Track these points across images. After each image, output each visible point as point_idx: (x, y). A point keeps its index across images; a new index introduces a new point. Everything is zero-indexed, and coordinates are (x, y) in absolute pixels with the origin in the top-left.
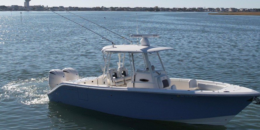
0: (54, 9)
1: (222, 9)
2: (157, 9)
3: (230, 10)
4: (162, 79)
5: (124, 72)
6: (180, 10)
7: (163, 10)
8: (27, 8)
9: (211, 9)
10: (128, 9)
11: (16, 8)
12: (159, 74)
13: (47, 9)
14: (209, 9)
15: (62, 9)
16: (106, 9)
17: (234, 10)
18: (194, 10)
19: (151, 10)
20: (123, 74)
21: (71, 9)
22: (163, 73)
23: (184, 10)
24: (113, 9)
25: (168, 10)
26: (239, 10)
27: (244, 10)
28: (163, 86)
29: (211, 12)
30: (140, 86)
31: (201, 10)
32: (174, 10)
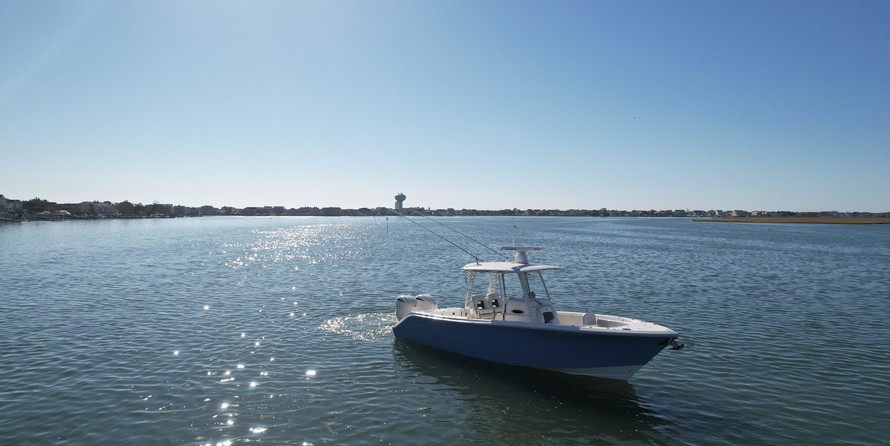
0: (439, 213)
1: (720, 212)
2: (605, 213)
3: (734, 214)
4: (543, 310)
5: (496, 301)
6: (644, 214)
7: (616, 214)
8: (400, 212)
9: (699, 213)
10: (556, 213)
11: (383, 212)
12: (540, 303)
13: (430, 213)
14: (696, 211)
15: (451, 212)
16: (520, 213)
17: (742, 214)
18: (668, 213)
19: (595, 213)
20: (493, 304)
21: (465, 213)
22: (545, 302)
23: (652, 213)
24: (531, 213)
25: (623, 213)
26: (750, 214)
27: (760, 213)
28: (543, 320)
29: (699, 218)
30: (511, 319)
31: (681, 214)
32: (634, 214)
